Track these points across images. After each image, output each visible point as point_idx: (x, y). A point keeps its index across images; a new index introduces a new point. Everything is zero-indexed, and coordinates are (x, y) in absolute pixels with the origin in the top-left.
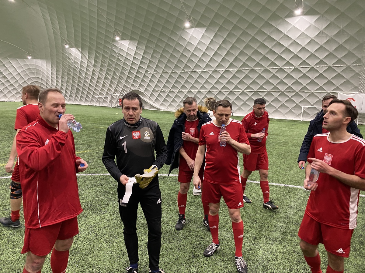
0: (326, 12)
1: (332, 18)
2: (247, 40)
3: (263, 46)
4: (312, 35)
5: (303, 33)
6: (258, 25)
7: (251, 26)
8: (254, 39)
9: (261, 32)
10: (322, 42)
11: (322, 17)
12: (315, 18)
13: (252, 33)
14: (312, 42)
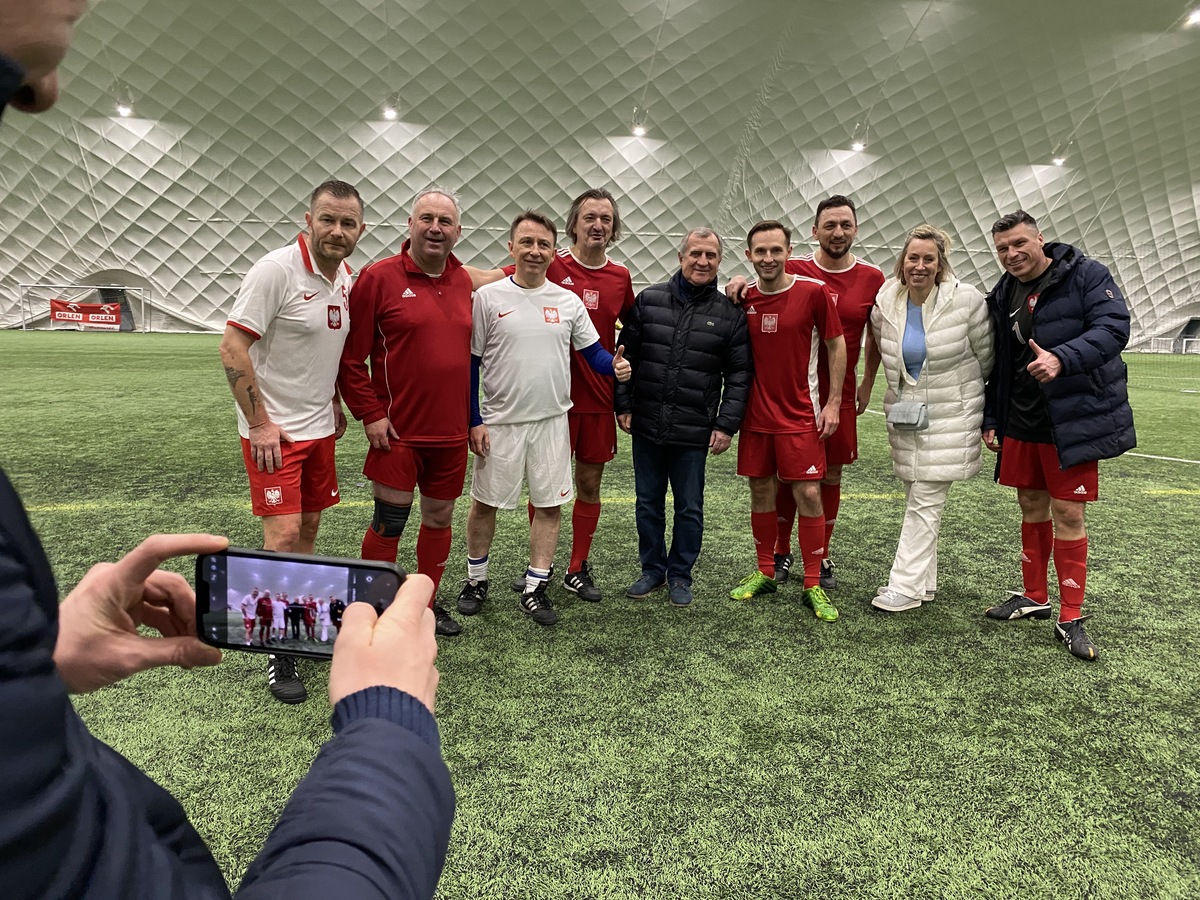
0: (678, 139)
1: (685, 150)
2: (517, 166)
3: (549, 183)
4: (646, 174)
5: (632, 168)
6: (552, 140)
7: (536, 139)
8: (533, 167)
9: (553, 155)
10: (658, 188)
11: (670, 144)
12: (660, 144)
13: (533, 154)
14: (643, 186)
